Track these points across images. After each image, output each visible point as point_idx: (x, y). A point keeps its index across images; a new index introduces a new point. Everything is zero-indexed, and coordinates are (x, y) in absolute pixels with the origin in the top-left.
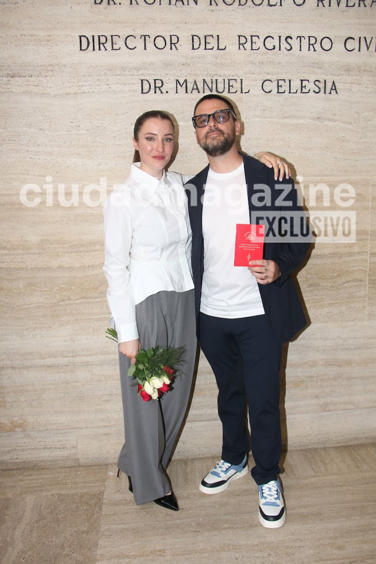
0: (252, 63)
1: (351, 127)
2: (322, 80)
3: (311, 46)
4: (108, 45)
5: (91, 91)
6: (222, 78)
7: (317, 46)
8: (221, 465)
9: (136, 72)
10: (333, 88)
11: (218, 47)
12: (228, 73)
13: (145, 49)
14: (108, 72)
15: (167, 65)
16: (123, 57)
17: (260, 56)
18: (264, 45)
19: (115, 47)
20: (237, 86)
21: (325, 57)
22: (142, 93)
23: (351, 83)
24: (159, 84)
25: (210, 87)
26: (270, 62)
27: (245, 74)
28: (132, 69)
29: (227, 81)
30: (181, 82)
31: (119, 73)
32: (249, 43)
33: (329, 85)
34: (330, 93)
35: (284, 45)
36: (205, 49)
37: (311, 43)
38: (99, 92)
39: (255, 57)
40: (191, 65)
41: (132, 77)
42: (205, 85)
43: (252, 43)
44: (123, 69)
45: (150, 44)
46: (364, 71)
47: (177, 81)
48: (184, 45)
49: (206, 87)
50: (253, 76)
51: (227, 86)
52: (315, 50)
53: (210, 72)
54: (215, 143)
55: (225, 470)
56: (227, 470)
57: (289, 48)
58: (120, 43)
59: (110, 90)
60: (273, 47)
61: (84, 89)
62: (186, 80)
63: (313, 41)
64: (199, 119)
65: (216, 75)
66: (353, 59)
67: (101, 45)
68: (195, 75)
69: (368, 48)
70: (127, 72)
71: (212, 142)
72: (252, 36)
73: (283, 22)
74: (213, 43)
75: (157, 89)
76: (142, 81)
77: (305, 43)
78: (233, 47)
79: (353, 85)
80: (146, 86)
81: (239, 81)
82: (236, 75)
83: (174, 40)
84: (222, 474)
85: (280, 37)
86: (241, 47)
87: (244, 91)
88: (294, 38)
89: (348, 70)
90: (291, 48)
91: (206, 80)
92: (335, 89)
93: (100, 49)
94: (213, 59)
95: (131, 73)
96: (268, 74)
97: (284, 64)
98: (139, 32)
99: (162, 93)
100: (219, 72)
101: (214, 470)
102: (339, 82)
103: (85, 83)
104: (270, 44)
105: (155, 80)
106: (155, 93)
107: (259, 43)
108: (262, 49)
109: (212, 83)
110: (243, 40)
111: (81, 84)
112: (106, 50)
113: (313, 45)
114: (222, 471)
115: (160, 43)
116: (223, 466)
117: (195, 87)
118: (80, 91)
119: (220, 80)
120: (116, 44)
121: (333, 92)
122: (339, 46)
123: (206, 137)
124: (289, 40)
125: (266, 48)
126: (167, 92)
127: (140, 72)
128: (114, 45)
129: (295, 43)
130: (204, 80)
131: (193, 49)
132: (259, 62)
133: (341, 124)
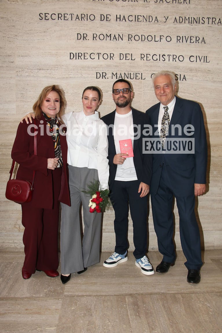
0: (147, 66)
1: (192, 96)
2: (179, 75)
3: (174, 59)
4: (82, 57)
5: (74, 77)
6: (133, 72)
7: (177, 59)
8: (114, 254)
9: (94, 69)
10: (184, 78)
11: (132, 59)
12: (136, 70)
13: (99, 59)
14: (82, 69)
15: (108, 66)
16: (89, 62)
17: (150, 63)
18: (153, 58)
19: (85, 58)
20: (140, 76)
21: (180, 64)
22: (97, 78)
23: (193, 76)
24: (104, 75)
25: (127, 76)
26: (155, 66)
27: (143, 71)
28: (92, 67)
29: (135, 74)
30: (114, 74)
31: (87, 69)
32: (146, 57)
33: (182, 77)
34: (183, 80)
35: (162, 58)
36: (126, 60)
37: (174, 58)
38: (77, 77)
39: (148, 63)
40: (119, 66)
41: (93, 71)
42: (125, 75)
43: (147, 57)
44: (89, 67)
45: (101, 57)
46: (199, 71)
47: (113, 73)
48: (116, 58)
49: (125, 76)
50: (147, 72)
51: (135, 76)
52: (176, 61)
53: (127, 70)
54: (122, 102)
55: (116, 256)
56: (117, 257)
57: (164, 60)
58: (88, 56)
59: (82, 76)
60: (156, 59)
61: (71, 76)
62: (116, 73)
63: (175, 57)
64: (115, 91)
65: (130, 71)
66: (193, 65)
67: (79, 57)
68: (121, 71)
69: (200, 61)
70: (90, 69)
71: (121, 102)
72: (147, 54)
73: (161, 49)
74: (129, 57)
75: (103, 77)
76: (97, 73)
77: (171, 58)
78: (138, 59)
79: (194, 77)
80: (98, 75)
81: (141, 74)
82: (140, 71)
83: (112, 55)
84: (114, 258)
85: (160, 55)
86: (142, 59)
87: (142, 79)
88: (166, 55)
89: (191, 70)
90: (165, 60)
91: (126, 73)
92: (185, 78)
93: (78, 59)
94: (129, 64)
95: (92, 69)
96: (154, 71)
97: (161, 67)
98: (96, 52)
99: (105, 78)
100: (132, 70)
101: (111, 257)
102: (187, 76)
103: (71, 73)
104: (155, 58)
105: (103, 73)
106: (103, 78)
107: (150, 57)
108: (152, 60)
109: (128, 75)
110: (143, 56)
111: (69, 73)
112: (81, 59)
113: (175, 59)
114: (114, 257)
115: (106, 57)
116: (115, 255)
117: (121, 76)
118: (69, 77)
119: (132, 73)
120: (86, 57)
121: (184, 80)
122: (187, 59)
123: (118, 99)
124: (164, 56)
125: (153, 60)
126: (108, 78)
127: (96, 69)
128: (85, 57)
129: (166, 58)
130: (125, 73)
131: (120, 59)
132: (150, 66)
133: (187, 94)
